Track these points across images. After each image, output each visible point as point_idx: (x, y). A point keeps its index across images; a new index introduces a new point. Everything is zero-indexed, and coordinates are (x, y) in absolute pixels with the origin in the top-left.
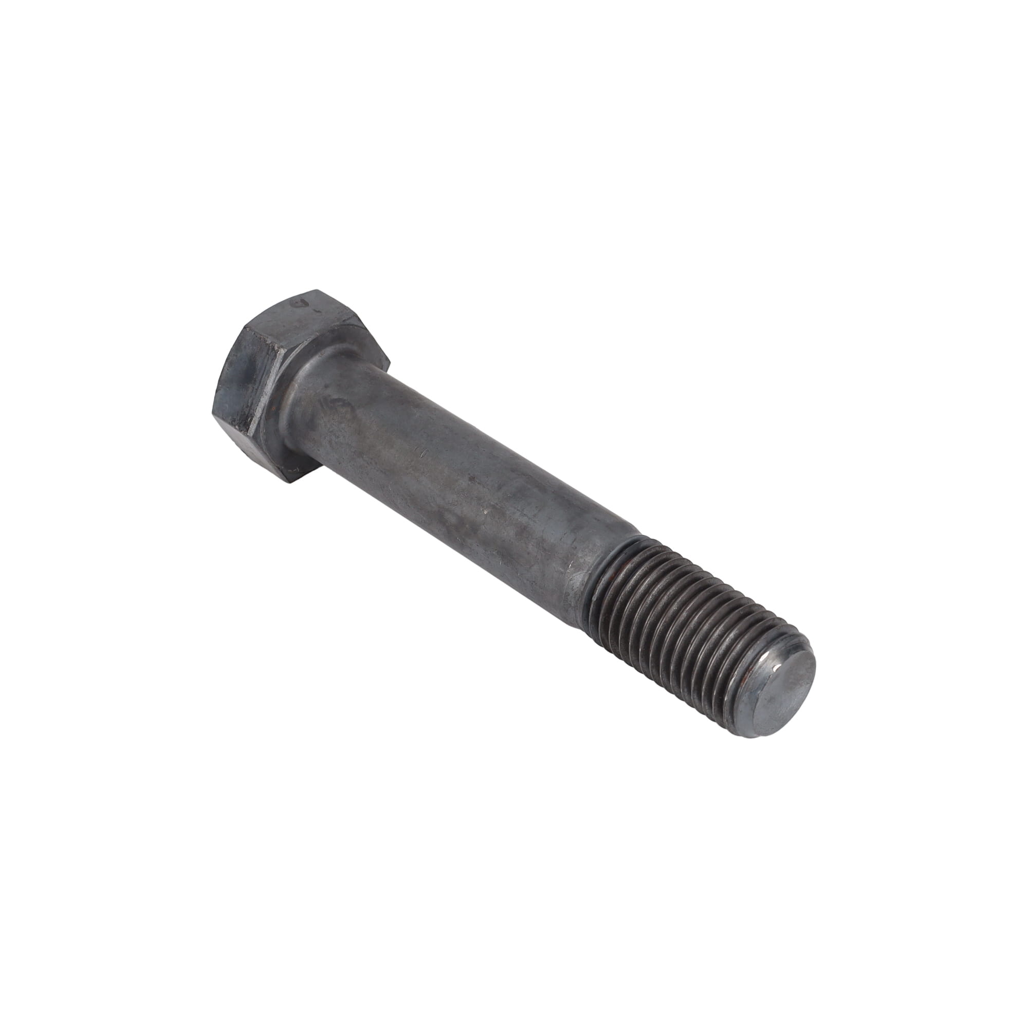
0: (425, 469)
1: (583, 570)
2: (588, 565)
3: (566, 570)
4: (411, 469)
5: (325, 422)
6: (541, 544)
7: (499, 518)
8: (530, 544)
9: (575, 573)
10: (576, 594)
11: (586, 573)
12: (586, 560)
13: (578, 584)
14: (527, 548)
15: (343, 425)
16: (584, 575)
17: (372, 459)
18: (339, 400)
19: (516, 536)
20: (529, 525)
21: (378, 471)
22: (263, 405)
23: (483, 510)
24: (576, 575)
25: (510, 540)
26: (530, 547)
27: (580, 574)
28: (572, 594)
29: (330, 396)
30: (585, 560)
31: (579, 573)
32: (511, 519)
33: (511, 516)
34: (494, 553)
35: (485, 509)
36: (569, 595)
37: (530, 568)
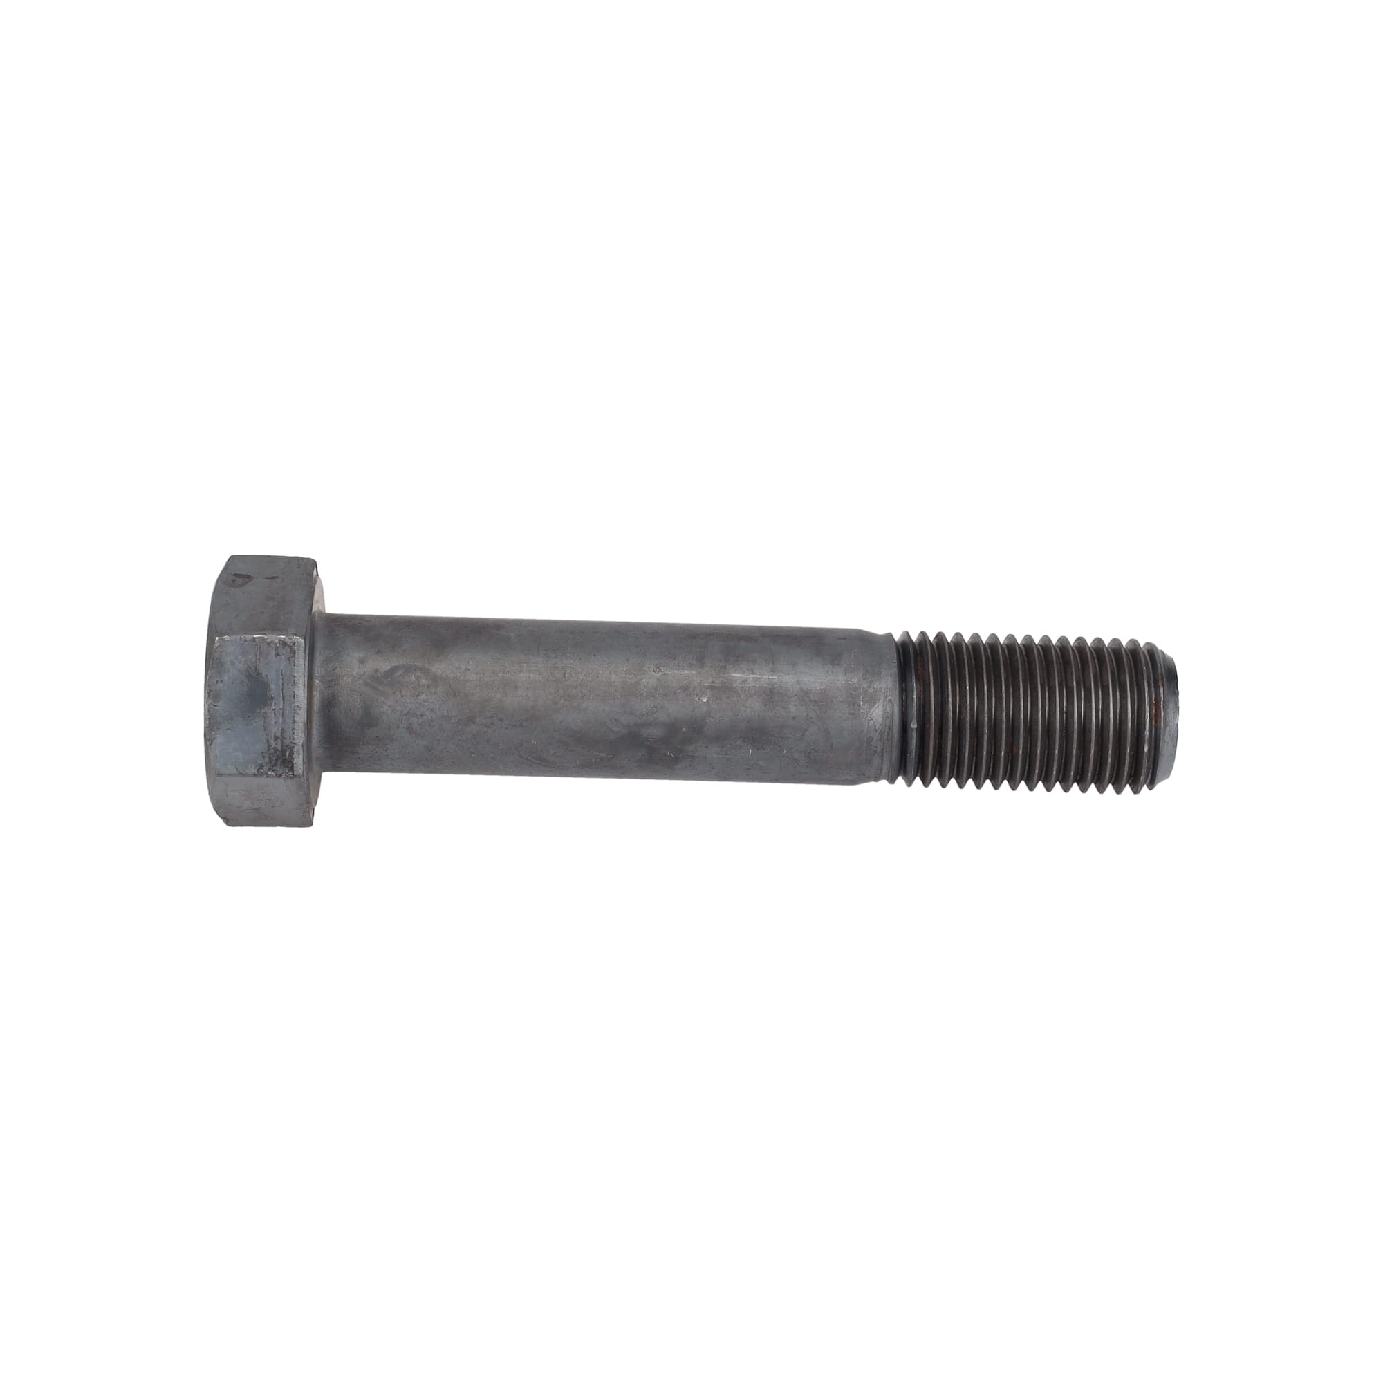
0: (584, 691)
1: (879, 700)
2: (881, 691)
3: (859, 710)
4: (562, 701)
5: (390, 706)
6: (806, 698)
7: (728, 698)
8: (791, 706)
9: (871, 709)
10: (881, 734)
11: (884, 701)
12: (876, 687)
13: (881, 719)
14: (789, 712)
15: (423, 697)
16: (883, 706)
17: (491, 718)
18: (395, 669)
19: (765, 706)
20: (774, 685)
21: (507, 728)
22: (301, 725)
23: (699, 699)
24: (875, 710)
25: (759, 716)
26: (793, 709)
27: (878, 706)
28: (876, 736)
29: (377, 671)
30: (874, 688)
31: (876, 706)
32: (745, 690)
33: (743, 687)
34: (738, 743)
35: (702, 696)
36: (873, 739)
37: (803, 735)
